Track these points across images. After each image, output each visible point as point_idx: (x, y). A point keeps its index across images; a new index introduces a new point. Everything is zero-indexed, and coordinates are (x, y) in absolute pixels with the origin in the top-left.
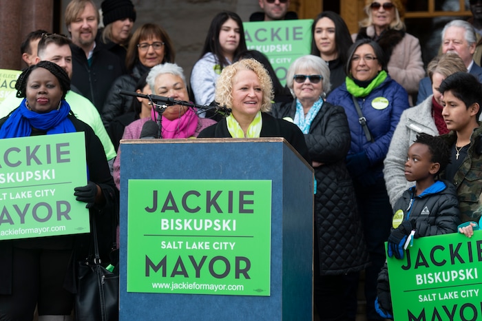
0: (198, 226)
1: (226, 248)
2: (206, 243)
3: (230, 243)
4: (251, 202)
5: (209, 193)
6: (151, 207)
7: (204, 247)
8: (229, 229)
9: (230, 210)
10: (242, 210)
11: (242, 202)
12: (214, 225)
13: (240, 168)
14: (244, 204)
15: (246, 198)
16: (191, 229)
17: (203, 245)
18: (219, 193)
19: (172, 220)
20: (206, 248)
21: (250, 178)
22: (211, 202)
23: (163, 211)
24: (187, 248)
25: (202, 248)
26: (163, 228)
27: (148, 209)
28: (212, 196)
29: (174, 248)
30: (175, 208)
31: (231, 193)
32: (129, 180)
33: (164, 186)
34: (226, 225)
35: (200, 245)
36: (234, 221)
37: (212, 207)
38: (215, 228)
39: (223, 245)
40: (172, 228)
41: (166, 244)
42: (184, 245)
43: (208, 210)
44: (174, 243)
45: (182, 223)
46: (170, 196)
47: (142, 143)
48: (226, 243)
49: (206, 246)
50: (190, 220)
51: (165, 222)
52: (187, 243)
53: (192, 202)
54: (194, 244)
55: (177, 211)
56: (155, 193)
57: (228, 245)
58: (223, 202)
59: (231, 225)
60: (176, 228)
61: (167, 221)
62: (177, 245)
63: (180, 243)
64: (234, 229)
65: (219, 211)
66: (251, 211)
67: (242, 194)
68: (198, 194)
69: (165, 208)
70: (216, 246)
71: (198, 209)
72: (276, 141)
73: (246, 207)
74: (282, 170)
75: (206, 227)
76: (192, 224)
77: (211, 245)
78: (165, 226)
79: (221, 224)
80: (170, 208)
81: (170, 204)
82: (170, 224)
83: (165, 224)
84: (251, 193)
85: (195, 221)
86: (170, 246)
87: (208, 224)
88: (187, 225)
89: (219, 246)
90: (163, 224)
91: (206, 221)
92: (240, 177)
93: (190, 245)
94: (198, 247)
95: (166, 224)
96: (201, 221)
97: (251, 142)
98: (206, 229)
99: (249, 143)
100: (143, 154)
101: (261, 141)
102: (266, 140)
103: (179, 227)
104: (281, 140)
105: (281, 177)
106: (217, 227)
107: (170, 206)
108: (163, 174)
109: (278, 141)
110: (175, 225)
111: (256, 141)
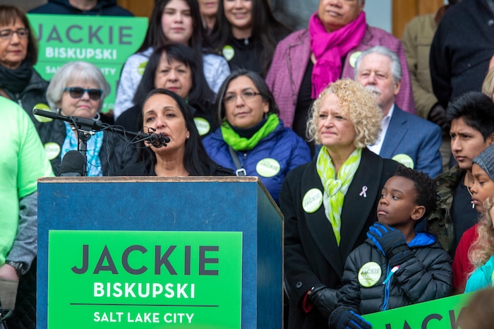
0: (144, 292)
1: (181, 321)
2: (154, 314)
3: (187, 315)
4: (215, 261)
5: (158, 248)
6: (80, 266)
7: (152, 320)
8: (186, 296)
9: (187, 272)
10: (202, 271)
11: (203, 261)
12: (165, 291)
13: (200, 216)
14: (206, 263)
15: (208, 255)
16: (134, 295)
17: (151, 317)
18: (172, 248)
19: (109, 284)
20: (154, 321)
22: (162, 260)
23: (96, 272)
24: (129, 321)
25: (150, 321)
26: (96, 295)
27: (75, 270)
28: (163, 253)
29: (111, 320)
30: (112, 269)
31: (188, 249)
32: (51, 232)
33: (98, 238)
34: (181, 291)
35: (147, 317)
36: (193, 286)
37: (163, 268)
38: (167, 295)
39: (178, 317)
40: (109, 295)
41: (101, 316)
42: (125, 317)
43: (158, 271)
44: (111, 314)
45: (123, 288)
46: (106, 253)
47: (67, 181)
48: (181, 315)
49: (154, 318)
50: (133, 285)
51: (99, 287)
52: (129, 314)
53: (135, 260)
54: (139, 315)
55: (115, 272)
56: (86, 248)
57: (185, 318)
58: (177, 260)
59: (188, 290)
60: (115, 294)
61: (102, 285)
62: (115, 317)
63: (120, 314)
64: (193, 296)
65: (172, 272)
66: (215, 273)
67: (203, 249)
68: (143, 250)
69: (99, 268)
70: (169, 318)
71: (144, 269)
72: (248, 181)
73: (208, 267)
74: (256, 219)
75: (155, 293)
76: (135, 290)
77: (161, 317)
78: (99, 292)
79: (175, 289)
80: (105, 268)
81: (106, 263)
82: (105, 289)
83: (99, 289)
84: (216, 249)
85: (140, 285)
86: (105, 318)
87: (158, 289)
88: (129, 290)
89: (173, 317)
90: (96, 289)
91: (155, 285)
92: (200, 228)
93: (133, 317)
94: (143, 320)
95: (101, 289)
96: (148, 285)
97: (215, 182)
98: (154, 296)
99: (211, 183)
100: (68, 197)
101: (229, 180)
102: (235, 180)
103: (118, 293)
104: (255, 179)
105: (255, 228)
106: (170, 294)
107: (106, 265)
108: (96, 223)
109: (251, 181)
110: (113, 291)
111: (221, 181)
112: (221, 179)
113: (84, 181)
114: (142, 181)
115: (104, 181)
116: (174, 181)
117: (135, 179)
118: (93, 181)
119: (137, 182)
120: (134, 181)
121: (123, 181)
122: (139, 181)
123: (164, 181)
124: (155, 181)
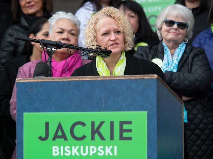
0: (84, 152)
4: (130, 131)
5: (93, 123)
6: (43, 136)
8: (111, 154)
9: (112, 138)
10: (122, 138)
11: (122, 131)
12: (98, 151)
13: (120, 101)
14: (124, 132)
15: (125, 127)
16: (78, 154)
18: (102, 123)
19: (62, 147)
21: (129, 110)
22: (95, 131)
23: (54, 139)
26: (54, 154)
27: (41, 138)
28: (96, 126)
30: (64, 137)
31: (112, 123)
32: (25, 114)
33: (55, 118)
34: (108, 151)
36: (116, 147)
37: (96, 136)
38: (99, 154)
40: (62, 154)
43: (93, 138)
45: (71, 150)
46: (60, 127)
47: (35, 81)
50: (78, 147)
51: (56, 149)
53: (79, 131)
55: (66, 139)
56: (47, 124)
58: (105, 130)
59: (112, 150)
60: (66, 154)
61: (57, 148)
64: (116, 154)
65: (102, 138)
66: (130, 139)
67: (122, 123)
68: (83, 124)
69: (56, 137)
71: (84, 137)
72: (150, 78)
73: (125, 135)
74: (156, 103)
75: (91, 153)
76: (79, 150)
78: (56, 152)
79: (104, 150)
80: (60, 137)
81: (60, 134)
82: (60, 150)
84: (130, 123)
85: (82, 147)
87: (93, 150)
88: (75, 151)
90: (54, 151)
91: (91, 147)
92: (120, 109)
95: (57, 150)
96: (87, 147)
97: (129, 79)
98: (91, 154)
99: (127, 79)
100: (36, 91)
101: (138, 78)
102: (142, 78)
103: (67, 153)
104: (155, 76)
105: (155, 109)
106: (101, 153)
107: (60, 135)
108: (53, 107)
109: (152, 78)
110: (64, 151)
111: (133, 78)
112: (133, 77)
113: (46, 81)
114: (82, 79)
115: (58, 80)
116: (103, 79)
117: (78, 78)
118: (51, 80)
119: (79, 80)
120: (77, 79)
121: (70, 80)
122: (80, 79)
123: (96, 79)
124: (91, 79)
